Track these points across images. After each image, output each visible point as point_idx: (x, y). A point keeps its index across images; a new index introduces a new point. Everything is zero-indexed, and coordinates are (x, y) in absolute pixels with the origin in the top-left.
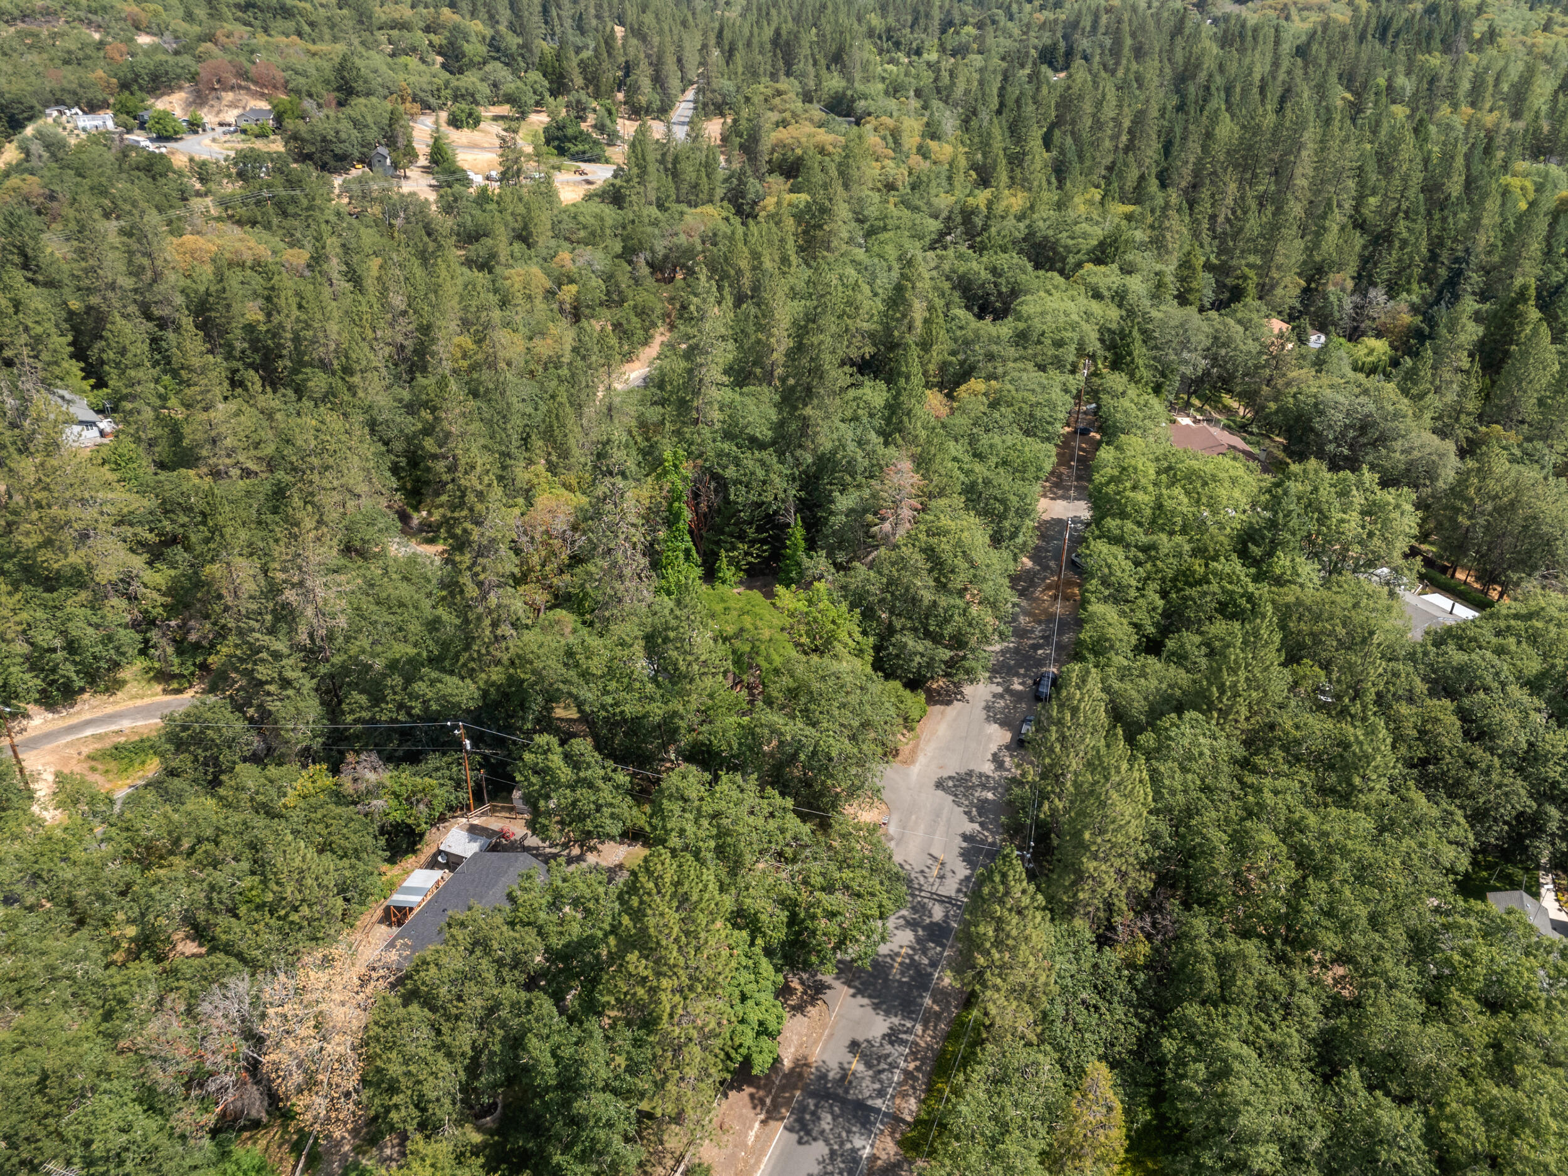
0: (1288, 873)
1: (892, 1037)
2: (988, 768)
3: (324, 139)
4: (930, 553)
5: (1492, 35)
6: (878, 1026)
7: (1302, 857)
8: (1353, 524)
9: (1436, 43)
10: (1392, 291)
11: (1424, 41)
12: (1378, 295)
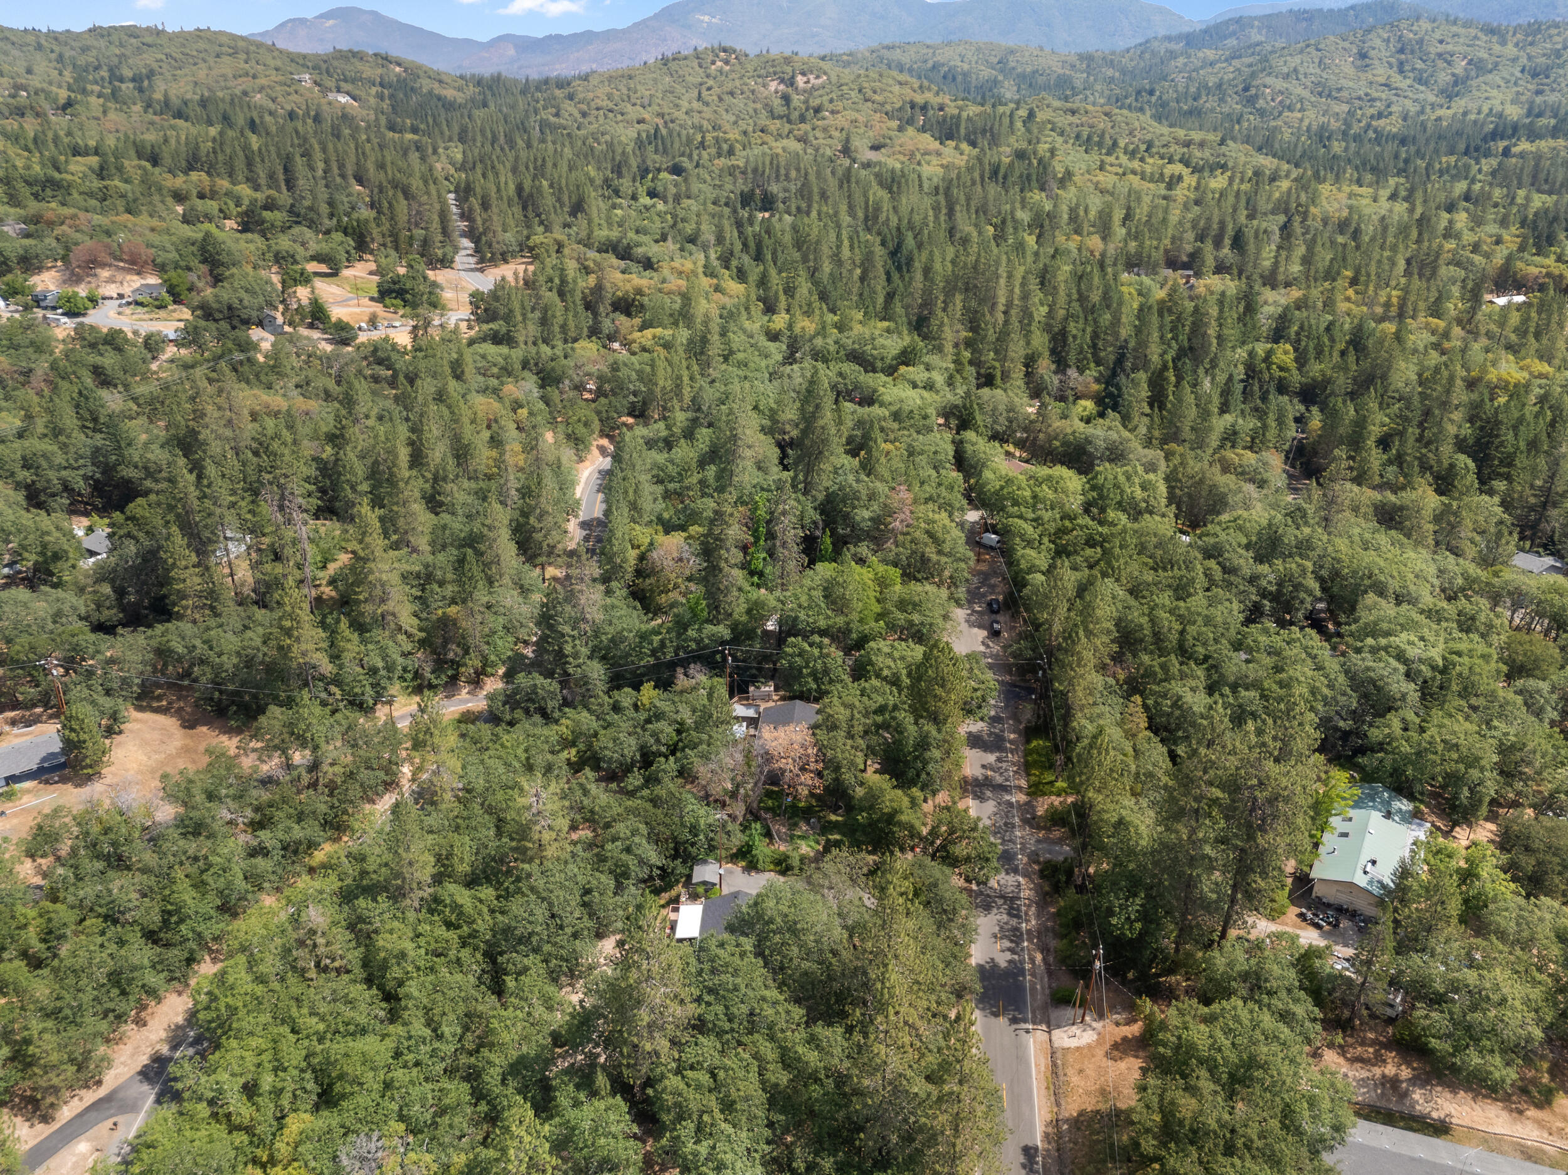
0: (1177, 626)
1: (999, 760)
2: (982, 648)
3: (230, 308)
4: (930, 534)
5: (1069, 174)
6: (991, 758)
7: (1180, 618)
8: (1139, 494)
9: (1034, 184)
10: (1081, 371)
11: (1026, 182)
12: (1072, 373)
